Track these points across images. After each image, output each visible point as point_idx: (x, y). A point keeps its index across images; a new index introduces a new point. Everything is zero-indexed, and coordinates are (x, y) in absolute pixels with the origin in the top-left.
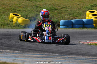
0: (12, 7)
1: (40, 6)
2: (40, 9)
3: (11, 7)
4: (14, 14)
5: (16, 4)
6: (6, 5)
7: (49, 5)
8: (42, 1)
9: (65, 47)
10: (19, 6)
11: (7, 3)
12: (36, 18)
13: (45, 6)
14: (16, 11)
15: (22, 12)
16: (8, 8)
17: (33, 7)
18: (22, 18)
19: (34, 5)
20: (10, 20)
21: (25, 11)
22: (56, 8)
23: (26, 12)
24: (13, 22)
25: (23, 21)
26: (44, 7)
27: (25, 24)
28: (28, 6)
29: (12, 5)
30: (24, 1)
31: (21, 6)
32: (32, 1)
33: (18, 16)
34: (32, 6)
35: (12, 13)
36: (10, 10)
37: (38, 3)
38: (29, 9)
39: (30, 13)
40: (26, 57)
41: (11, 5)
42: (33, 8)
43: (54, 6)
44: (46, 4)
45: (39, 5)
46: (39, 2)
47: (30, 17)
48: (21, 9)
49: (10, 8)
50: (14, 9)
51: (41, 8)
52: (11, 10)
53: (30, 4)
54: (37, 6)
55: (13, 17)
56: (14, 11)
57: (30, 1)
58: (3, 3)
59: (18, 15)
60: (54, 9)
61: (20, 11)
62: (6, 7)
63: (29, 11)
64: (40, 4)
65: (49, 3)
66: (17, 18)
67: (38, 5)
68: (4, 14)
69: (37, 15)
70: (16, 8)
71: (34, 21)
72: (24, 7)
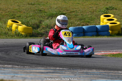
0: (11, 12)
1: (44, 10)
2: (45, 14)
3: (9, 12)
4: (12, 21)
5: (15, 9)
6: (3, 10)
7: (56, 8)
8: (46, 4)
9: (76, 60)
10: (18, 11)
11: (4, 8)
12: (40, 25)
13: (50, 10)
14: (15, 16)
15: (23, 18)
16: (6, 13)
17: (36, 11)
18: (22, 26)
19: (37, 9)
20: (8, 28)
21: (26, 16)
22: (64, 12)
23: (27, 18)
25: (24, 29)
26: (49, 11)
27: (26, 33)
29: (10, 10)
30: (24, 5)
31: (21, 10)
32: (34, 5)
34: (34, 11)
35: (10, 20)
36: (8, 17)
37: (41, 7)
38: (31, 14)
39: (32, 19)
40: (27, 73)
41: (9, 10)
42: (36, 13)
43: (61, 10)
44: (51, 8)
45: (42, 9)
46: (43, 5)
49: (8, 13)
50: (13, 15)
51: (45, 12)
52: (10, 16)
53: (32, 9)
54: (41, 11)
55: (12, 24)
56: (13, 17)
59: (18, 21)
60: (61, 13)
61: (20, 17)
62: (3, 13)
63: (31, 16)
64: (44, 8)
65: (55, 6)
66: (17, 25)
67: (42, 10)
68: (1, 21)
69: (40, 22)
70: (15, 13)
71: (38, 28)
72: (24, 12)
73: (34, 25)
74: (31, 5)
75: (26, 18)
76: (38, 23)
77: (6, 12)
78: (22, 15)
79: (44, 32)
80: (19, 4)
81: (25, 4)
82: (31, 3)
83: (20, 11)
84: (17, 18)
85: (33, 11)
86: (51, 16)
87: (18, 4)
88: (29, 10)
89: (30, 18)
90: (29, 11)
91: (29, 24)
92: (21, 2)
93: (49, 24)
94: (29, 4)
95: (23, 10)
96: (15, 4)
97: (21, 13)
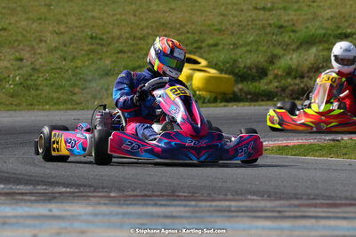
0: (193, 33)
1: (294, 25)
2: (290, 36)
3: (188, 32)
5: (209, 22)
6: (171, 29)
7: (328, 19)
8: (306, 8)
10: (215, 30)
11: (178, 21)
12: (269, 70)
13: (309, 24)
14: (203, 45)
15: (223, 48)
17: (268, 29)
19: (271, 22)
21: (234, 44)
22: (349, 31)
23: (236, 51)
26: (307, 28)
27: (214, 92)
28: (250, 27)
29: (193, 27)
30: (242, 10)
31: (223, 28)
32: (270, 10)
34: (263, 27)
37: (289, 15)
38: (252, 38)
39: (249, 51)
41: (189, 26)
42: (266, 34)
43: (342, 25)
44: (315, 17)
45: (288, 21)
47: (248, 65)
48: (222, 40)
49: (183, 37)
50: (195, 42)
51: (294, 31)
53: (257, 22)
54: (281, 27)
56: (196, 48)
57: (264, 9)
58: (163, 21)
59: (200, 60)
60: (341, 34)
63: (248, 44)
64: (292, 20)
67: (286, 24)
69: (272, 60)
70: (205, 36)
71: (261, 78)
72: (232, 33)
73: (250, 68)
74: (262, 12)
75: (233, 49)
76: (266, 65)
78: (225, 42)
79: (277, 87)
80: (226, 8)
81: (245, 7)
82: (262, 6)
83: (220, 31)
84: (207, 48)
85: (259, 29)
86: (308, 42)
87: (223, 8)
88: (248, 25)
89: (244, 49)
90: (248, 30)
91: (238, 67)
92: (236, 4)
93: (294, 67)
94: (256, 8)
95: (229, 27)
96: (215, 9)
97: (223, 35)
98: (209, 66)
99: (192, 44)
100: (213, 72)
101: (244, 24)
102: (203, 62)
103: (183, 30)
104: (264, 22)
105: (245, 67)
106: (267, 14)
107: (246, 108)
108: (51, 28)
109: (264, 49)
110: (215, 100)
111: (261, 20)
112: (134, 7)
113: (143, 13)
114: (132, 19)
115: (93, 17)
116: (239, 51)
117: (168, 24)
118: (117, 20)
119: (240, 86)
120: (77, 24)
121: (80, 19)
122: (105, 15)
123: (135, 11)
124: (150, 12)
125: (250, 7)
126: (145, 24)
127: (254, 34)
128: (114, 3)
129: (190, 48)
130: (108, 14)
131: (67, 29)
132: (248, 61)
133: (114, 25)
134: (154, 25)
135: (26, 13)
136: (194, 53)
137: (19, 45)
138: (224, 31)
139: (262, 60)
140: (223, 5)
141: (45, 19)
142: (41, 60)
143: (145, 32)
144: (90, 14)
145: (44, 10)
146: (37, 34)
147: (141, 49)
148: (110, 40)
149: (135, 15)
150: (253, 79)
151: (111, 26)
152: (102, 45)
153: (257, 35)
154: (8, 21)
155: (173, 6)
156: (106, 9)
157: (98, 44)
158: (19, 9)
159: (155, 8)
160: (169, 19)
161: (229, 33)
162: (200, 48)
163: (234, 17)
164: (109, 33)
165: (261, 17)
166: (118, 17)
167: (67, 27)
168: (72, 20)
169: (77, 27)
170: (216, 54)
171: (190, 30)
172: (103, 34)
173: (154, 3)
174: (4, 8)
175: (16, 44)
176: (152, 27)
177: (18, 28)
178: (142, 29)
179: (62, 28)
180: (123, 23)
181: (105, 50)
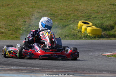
0: (87, 13)
3: (86, 13)
5: (93, 9)
10: (96, 12)
11: (82, 9)
15: (98, 19)
17: (115, 12)
20: (77, 30)
21: (102, 17)
24: (81, 32)
27: (95, 35)
28: (108, 11)
29: (88, 11)
30: (105, 5)
33: (89, 24)
35: (81, 21)
38: (109, 15)
39: (108, 20)
41: (86, 11)
47: (107, 25)
48: (98, 16)
49: (84, 15)
53: (111, 10)
56: (88, 19)
57: (113, 5)
58: (77, 9)
62: (79, 14)
63: (107, 17)
68: (74, 22)
70: (92, 14)
71: (111, 30)
72: (102, 13)
73: (108, 26)
74: (113, 6)
75: (102, 19)
76: (113, 25)
77: (83, 13)
78: (99, 16)
80: (100, 4)
81: (106, 4)
82: (113, 4)
83: (97, 12)
84: (92, 19)
85: (111, 12)
87: (98, 4)
88: (107, 10)
89: (106, 19)
90: (107, 12)
92: (103, 3)
94: (110, 5)
95: (100, 11)
96: (96, 5)
97: (98, 14)
98: (93, 25)
99: (87, 17)
100: (94, 27)
101: (106, 10)
102: (91, 24)
103: (83, 12)
104: (114, 10)
105: (106, 26)
106: (115, 6)
107: (106, 40)
108: (36, 11)
109: (113, 19)
110: (95, 37)
111: (112, 9)
112: (66, 3)
113: (69, 6)
114: (66, 8)
115: (51, 7)
116: (104, 20)
117: (79, 10)
118: (60, 8)
119: (104, 32)
120: (46, 9)
121: (47, 8)
122: (56, 6)
123: (67, 5)
124: (72, 5)
125: (109, 4)
126: (70, 9)
127: (110, 14)
128: (59, 2)
129: (86, 18)
130: (57, 6)
131: (42, 11)
132: (107, 24)
133: (59, 10)
134: (73, 10)
135: (28, 5)
136: (88, 20)
137: (24, 17)
138: (99, 12)
139: (112, 23)
140: (98, 3)
141: (34, 7)
142: (32, 22)
143: (70, 12)
144: (51, 6)
145: (34, 4)
146: (31, 13)
147: (68, 19)
148: (57, 15)
149: (66, 6)
150: (109, 30)
151: (58, 10)
152: (54, 17)
153: (111, 14)
154: (21, 8)
155: (80, 3)
156: (56, 4)
157: (53, 17)
158: (25, 3)
159: (74, 4)
160: (79, 8)
161: (101, 13)
162: (90, 18)
163: (103, 7)
164: (57, 13)
165: (112, 8)
166: (60, 7)
167: (42, 10)
168: (44, 8)
169: (45, 10)
170: (96, 21)
171: (86, 12)
172: (55, 13)
173: (73, 2)
174: (20, 3)
175: (24, 16)
176: (73, 11)
177: (24, 10)
178: (69, 12)
179: (40, 11)
180: (62, 9)
181: (55, 19)
